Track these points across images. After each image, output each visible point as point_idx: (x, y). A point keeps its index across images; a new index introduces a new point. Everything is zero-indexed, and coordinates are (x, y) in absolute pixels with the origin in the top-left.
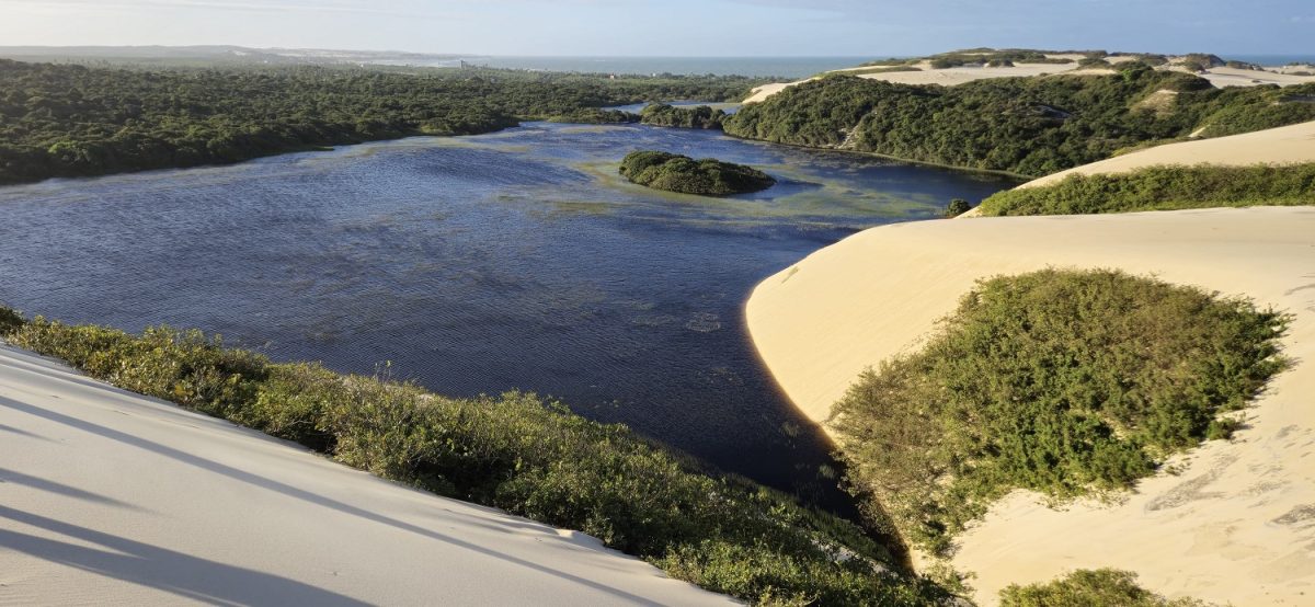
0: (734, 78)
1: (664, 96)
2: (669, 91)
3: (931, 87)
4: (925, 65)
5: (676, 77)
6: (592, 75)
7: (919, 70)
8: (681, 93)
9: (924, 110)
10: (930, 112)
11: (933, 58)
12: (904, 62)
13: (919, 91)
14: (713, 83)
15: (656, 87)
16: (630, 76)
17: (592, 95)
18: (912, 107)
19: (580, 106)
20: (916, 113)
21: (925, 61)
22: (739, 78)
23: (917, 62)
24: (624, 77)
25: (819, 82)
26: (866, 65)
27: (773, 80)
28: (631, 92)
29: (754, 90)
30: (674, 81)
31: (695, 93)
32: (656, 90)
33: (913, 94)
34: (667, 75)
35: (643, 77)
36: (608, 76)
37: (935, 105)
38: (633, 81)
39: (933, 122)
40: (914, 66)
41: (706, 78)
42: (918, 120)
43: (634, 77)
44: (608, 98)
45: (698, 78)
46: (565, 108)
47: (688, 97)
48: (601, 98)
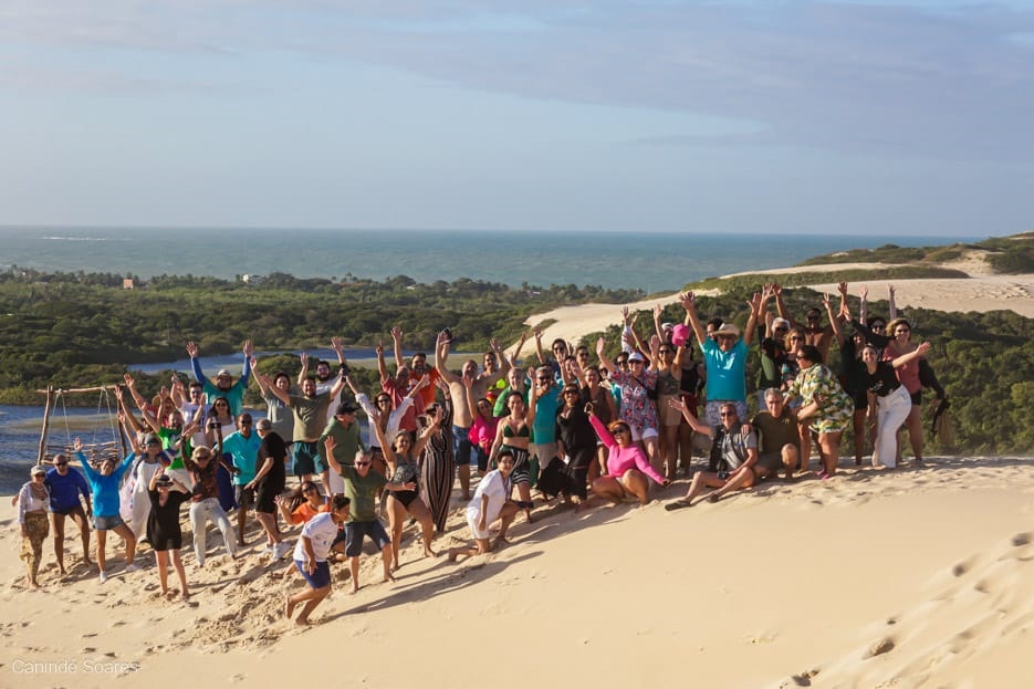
0: (468, 288)
1: (289, 334)
2: (301, 320)
3: (998, 318)
4: (975, 264)
5: (308, 285)
6: (72, 278)
7: (964, 276)
8: (335, 328)
9: (988, 375)
10: (1003, 381)
11: (991, 245)
12: (919, 255)
13: (969, 328)
14: (414, 301)
15: (265, 310)
16: (177, 282)
17: (92, 332)
18: (956, 367)
19: (71, 361)
20: (968, 382)
21: (971, 254)
22: (483, 288)
23: (954, 255)
24: (162, 283)
25: (717, 300)
26: (826, 260)
27: (575, 296)
28: (196, 325)
29: (534, 321)
30: (301, 295)
31: (373, 327)
32: (264, 320)
33: (957, 335)
34: (283, 280)
35: (218, 283)
36: (118, 281)
37: (1013, 365)
38: (190, 295)
39: (1012, 407)
40: (946, 266)
41: (388, 287)
42: (975, 401)
43: (189, 282)
44: (138, 341)
45: (369, 287)
46: (30, 365)
47: (354, 337)
48: (117, 338)
